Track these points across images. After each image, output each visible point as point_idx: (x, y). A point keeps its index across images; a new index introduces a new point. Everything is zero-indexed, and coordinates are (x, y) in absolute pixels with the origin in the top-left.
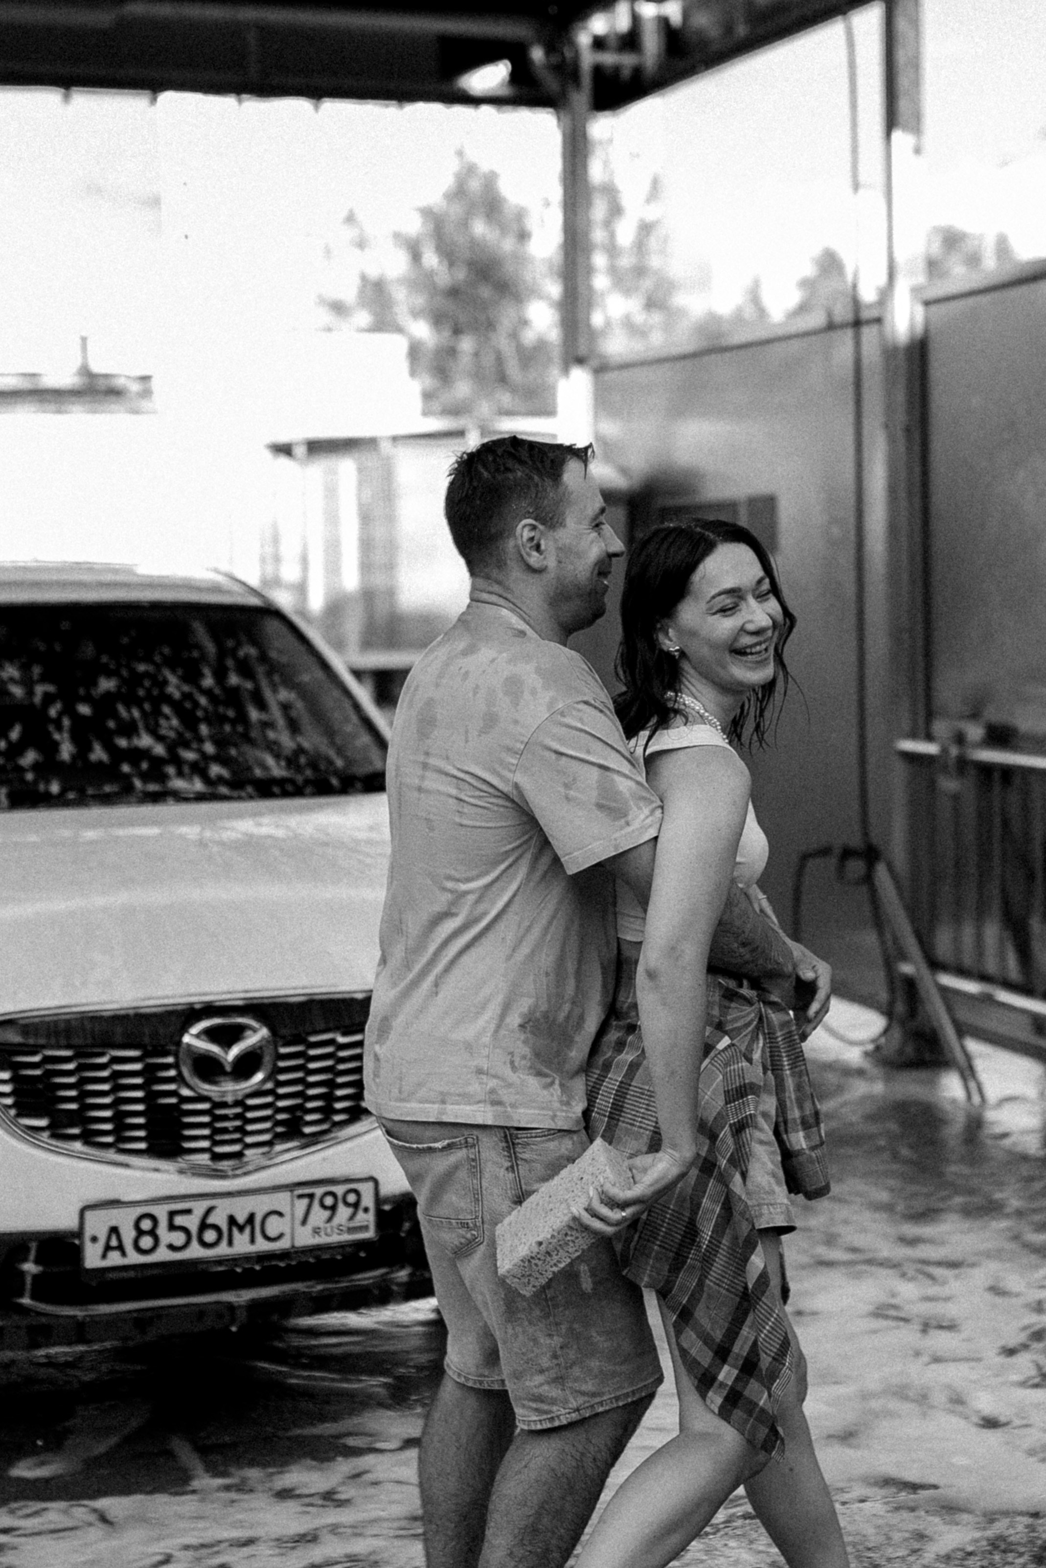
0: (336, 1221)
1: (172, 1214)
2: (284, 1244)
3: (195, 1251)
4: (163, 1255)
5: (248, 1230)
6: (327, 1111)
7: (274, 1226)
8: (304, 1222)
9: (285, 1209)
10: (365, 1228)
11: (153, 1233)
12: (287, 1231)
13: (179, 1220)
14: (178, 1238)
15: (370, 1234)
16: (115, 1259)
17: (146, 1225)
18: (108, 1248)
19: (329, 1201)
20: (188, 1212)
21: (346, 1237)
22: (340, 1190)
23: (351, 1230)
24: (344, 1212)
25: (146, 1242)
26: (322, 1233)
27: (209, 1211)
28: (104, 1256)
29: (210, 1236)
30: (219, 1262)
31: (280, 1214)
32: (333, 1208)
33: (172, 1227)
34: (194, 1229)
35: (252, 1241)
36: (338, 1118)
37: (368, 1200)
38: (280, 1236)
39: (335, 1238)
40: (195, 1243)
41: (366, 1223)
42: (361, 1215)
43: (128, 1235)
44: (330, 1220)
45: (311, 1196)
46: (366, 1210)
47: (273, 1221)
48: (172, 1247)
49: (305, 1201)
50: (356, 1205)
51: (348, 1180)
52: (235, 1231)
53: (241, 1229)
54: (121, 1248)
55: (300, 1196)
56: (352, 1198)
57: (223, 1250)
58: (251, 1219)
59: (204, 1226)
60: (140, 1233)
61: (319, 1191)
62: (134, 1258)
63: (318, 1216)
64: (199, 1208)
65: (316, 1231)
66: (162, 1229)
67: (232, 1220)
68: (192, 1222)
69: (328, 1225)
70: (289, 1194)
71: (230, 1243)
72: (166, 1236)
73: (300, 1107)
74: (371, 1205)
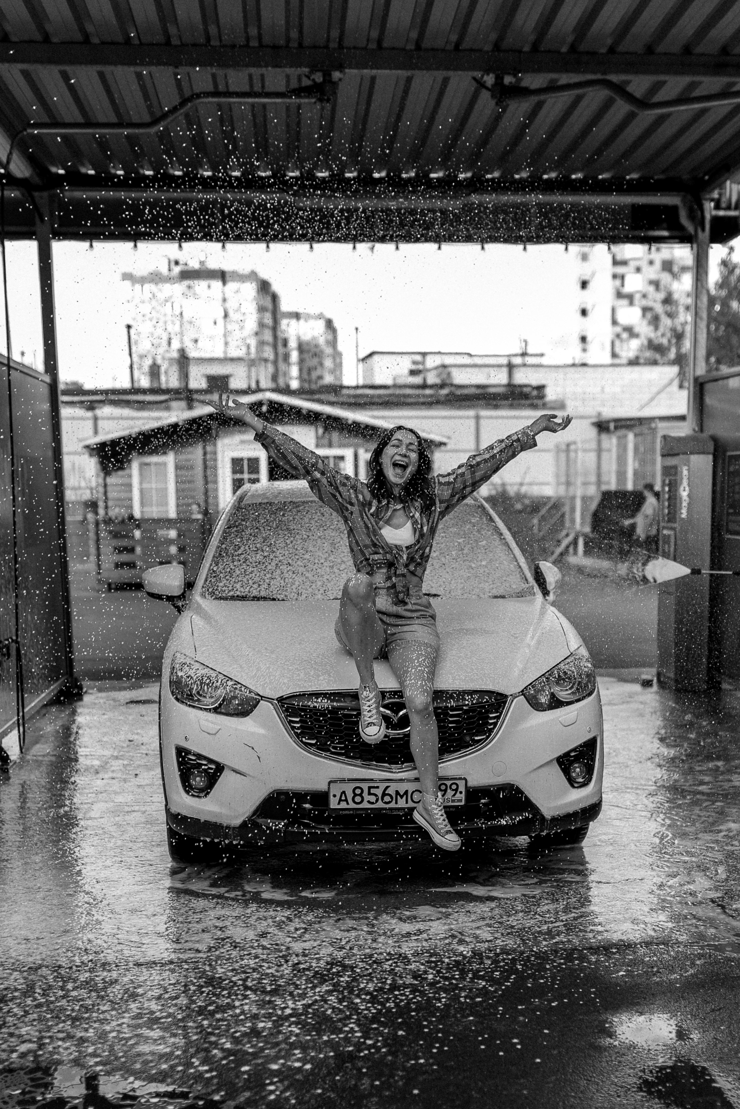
3: (380, 805)
4: (365, 805)
5: (405, 797)
10: (461, 801)
11: (361, 795)
13: (373, 791)
14: (373, 799)
15: (464, 803)
16: (343, 805)
17: (358, 791)
18: (340, 800)
20: (378, 787)
21: (451, 804)
22: (448, 783)
23: (455, 801)
24: (450, 793)
25: (358, 799)
27: (387, 787)
28: (339, 803)
29: (387, 799)
30: (391, 810)
32: (445, 791)
33: (370, 794)
34: (380, 796)
35: (407, 802)
37: (462, 788)
40: (380, 801)
41: (461, 798)
42: (458, 794)
43: (350, 795)
46: (461, 793)
48: (369, 802)
50: (456, 790)
51: (453, 779)
52: (399, 797)
53: (402, 797)
54: (346, 800)
56: (454, 787)
57: (393, 805)
58: (406, 792)
59: (384, 794)
60: (355, 795)
62: (352, 805)
64: (383, 786)
66: (365, 794)
67: (397, 793)
68: (379, 792)
71: (396, 802)
72: (367, 797)
74: (463, 791)
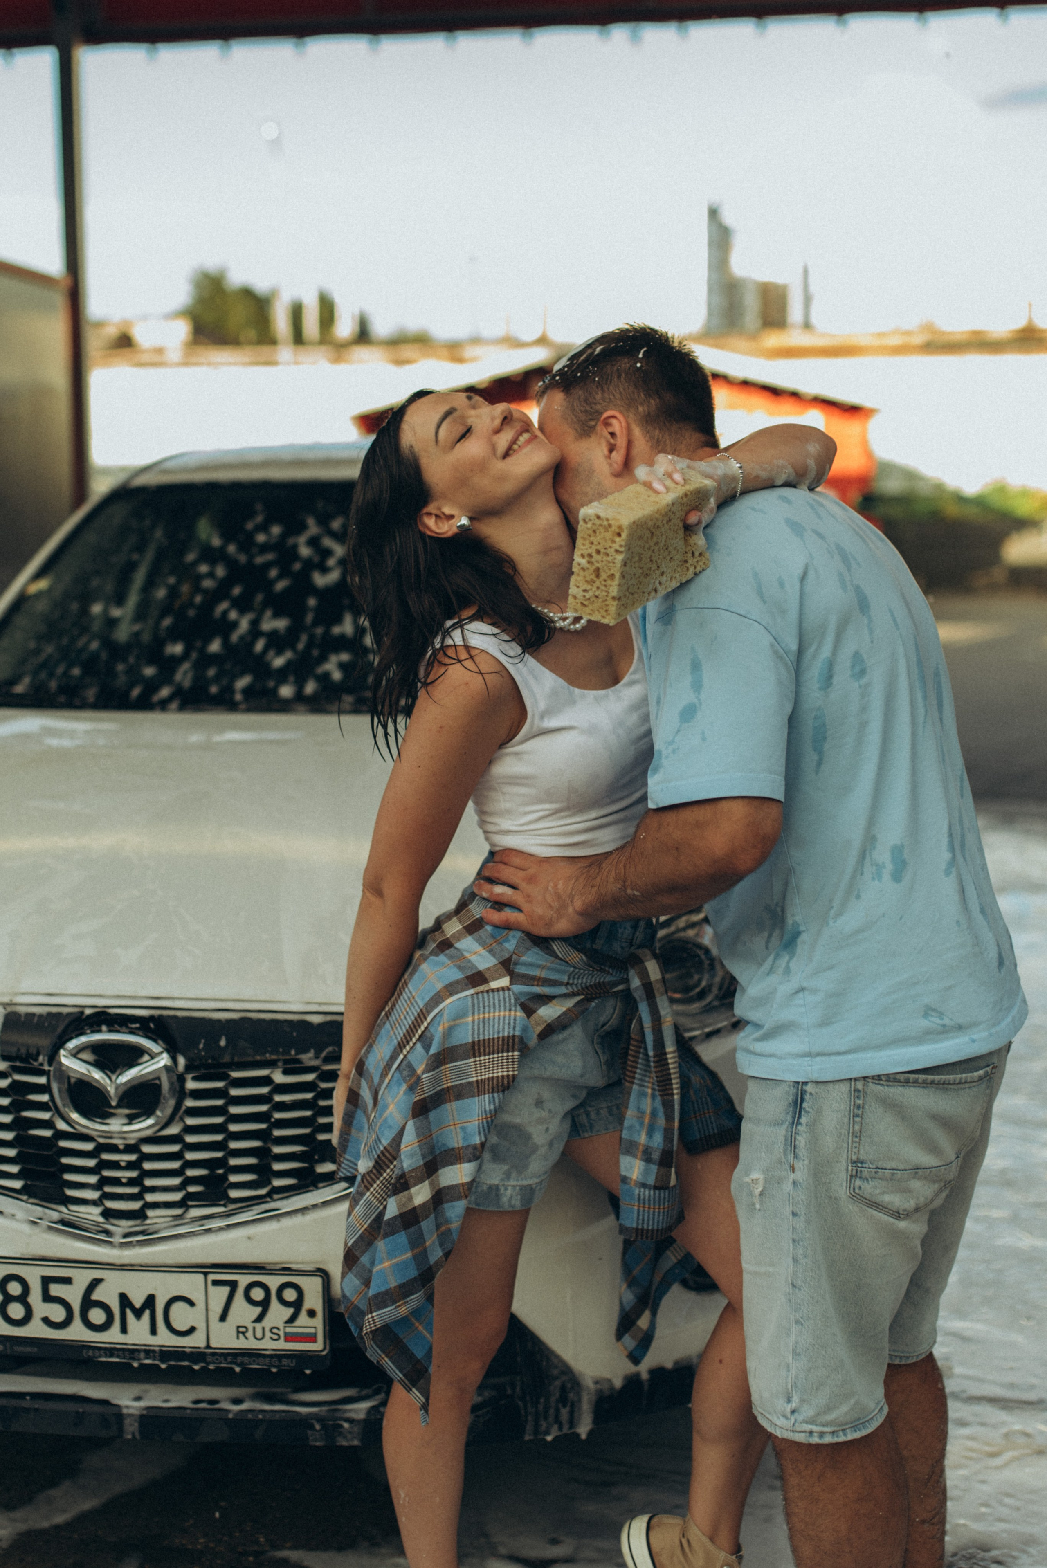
0: (268, 1322)
1: (46, 1281)
2: (196, 1341)
3: (77, 1332)
4: (36, 1330)
5: (147, 1315)
6: (264, 1173)
7: (181, 1316)
8: (223, 1318)
9: (197, 1296)
10: (312, 1338)
11: (23, 1299)
12: (201, 1326)
13: (55, 1290)
14: (57, 1313)
15: (317, 1346)
17: (14, 1289)
19: (258, 1294)
20: (67, 1281)
21: (282, 1345)
22: (274, 1282)
23: (289, 1338)
24: (278, 1314)
25: (16, 1311)
26: (249, 1334)
27: (95, 1283)
29: (97, 1316)
30: (111, 1351)
31: (191, 1303)
32: (265, 1304)
33: (47, 1298)
34: (75, 1304)
35: (154, 1331)
36: (277, 1183)
37: (314, 1299)
38: (192, 1330)
39: (268, 1345)
40: (77, 1321)
41: (312, 1331)
42: (303, 1319)
44: (259, 1319)
45: (233, 1285)
46: (312, 1313)
47: (178, 1308)
48: (46, 1321)
49: (226, 1290)
50: (297, 1305)
51: (286, 1270)
52: (130, 1315)
53: (138, 1314)
55: (216, 1283)
56: (290, 1295)
57: (113, 1336)
58: (150, 1301)
59: (88, 1303)
61: (244, 1280)
63: (243, 1313)
64: (82, 1278)
65: (241, 1331)
66: (35, 1297)
67: (124, 1300)
68: (74, 1295)
69: (258, 1326)
70: (201, 1276)
71: (124, 1330)
72: (41, 1309)
73: (221, 1163)
74: (319, 1307)
